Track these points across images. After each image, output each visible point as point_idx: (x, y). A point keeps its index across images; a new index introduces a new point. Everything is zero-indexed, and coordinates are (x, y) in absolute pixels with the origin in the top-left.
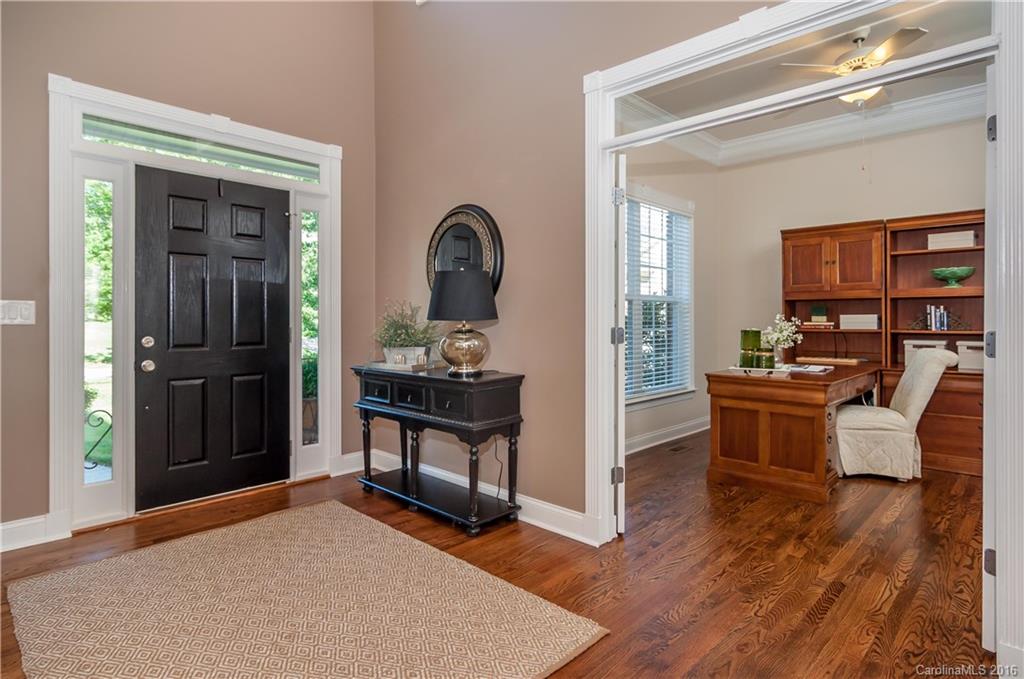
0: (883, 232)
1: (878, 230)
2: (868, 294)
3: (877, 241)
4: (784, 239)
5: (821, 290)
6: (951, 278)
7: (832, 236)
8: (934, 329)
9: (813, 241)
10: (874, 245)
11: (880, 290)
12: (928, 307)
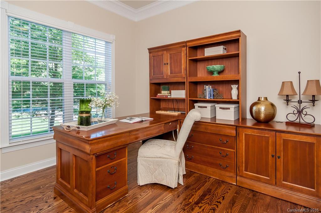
0: (186, 48)
1: (184, 47)
2: (180, 80)
3: (184, 52)
4: (150, 53)
5: (163, 78)
6: (215, 71)
7: (167, 50)
8: (207, 98)
9: (160, 53)
10: (182, 55)
11: (184, 78)
12: (205, 86)
